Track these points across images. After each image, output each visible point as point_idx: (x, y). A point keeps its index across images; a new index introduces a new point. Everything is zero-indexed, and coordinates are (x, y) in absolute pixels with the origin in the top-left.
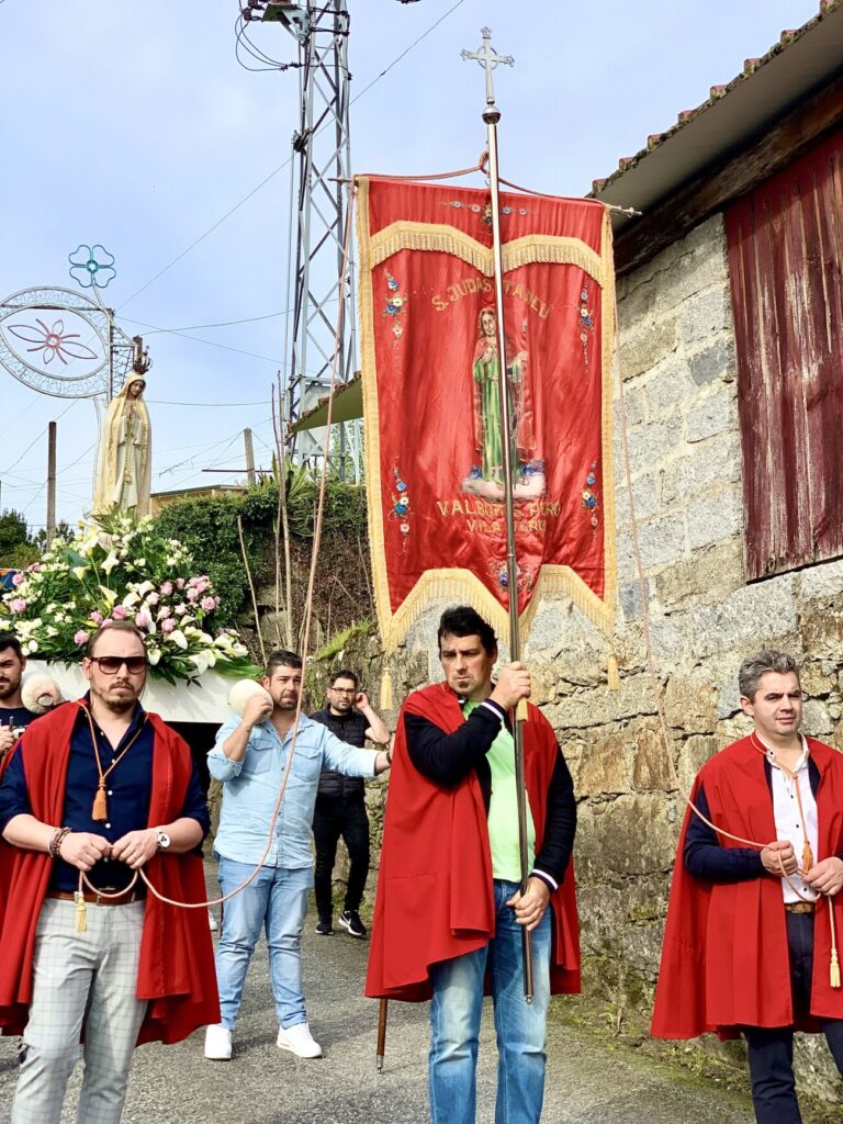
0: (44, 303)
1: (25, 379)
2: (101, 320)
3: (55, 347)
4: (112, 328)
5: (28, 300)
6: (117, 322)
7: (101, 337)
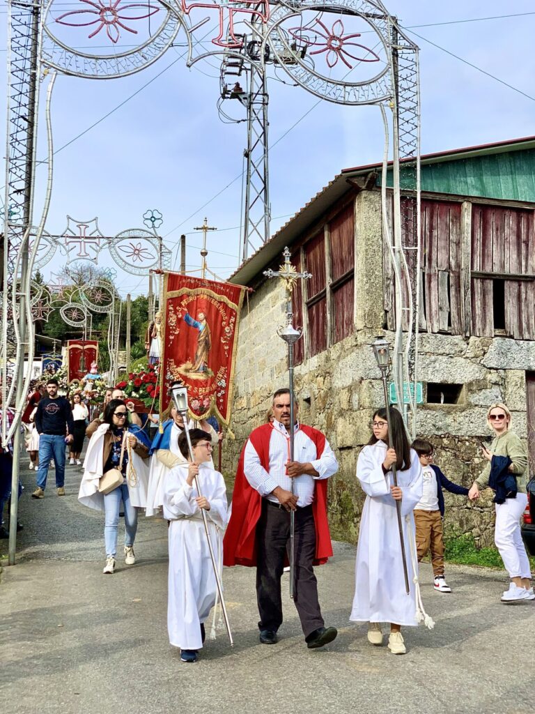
0: (132, 235)
1: (126, 268)
2: (156, 242)
3: (138, 254)
4: (161, 245)
5: (126, 235)
6: (163, 242)
7: (156, 249)
